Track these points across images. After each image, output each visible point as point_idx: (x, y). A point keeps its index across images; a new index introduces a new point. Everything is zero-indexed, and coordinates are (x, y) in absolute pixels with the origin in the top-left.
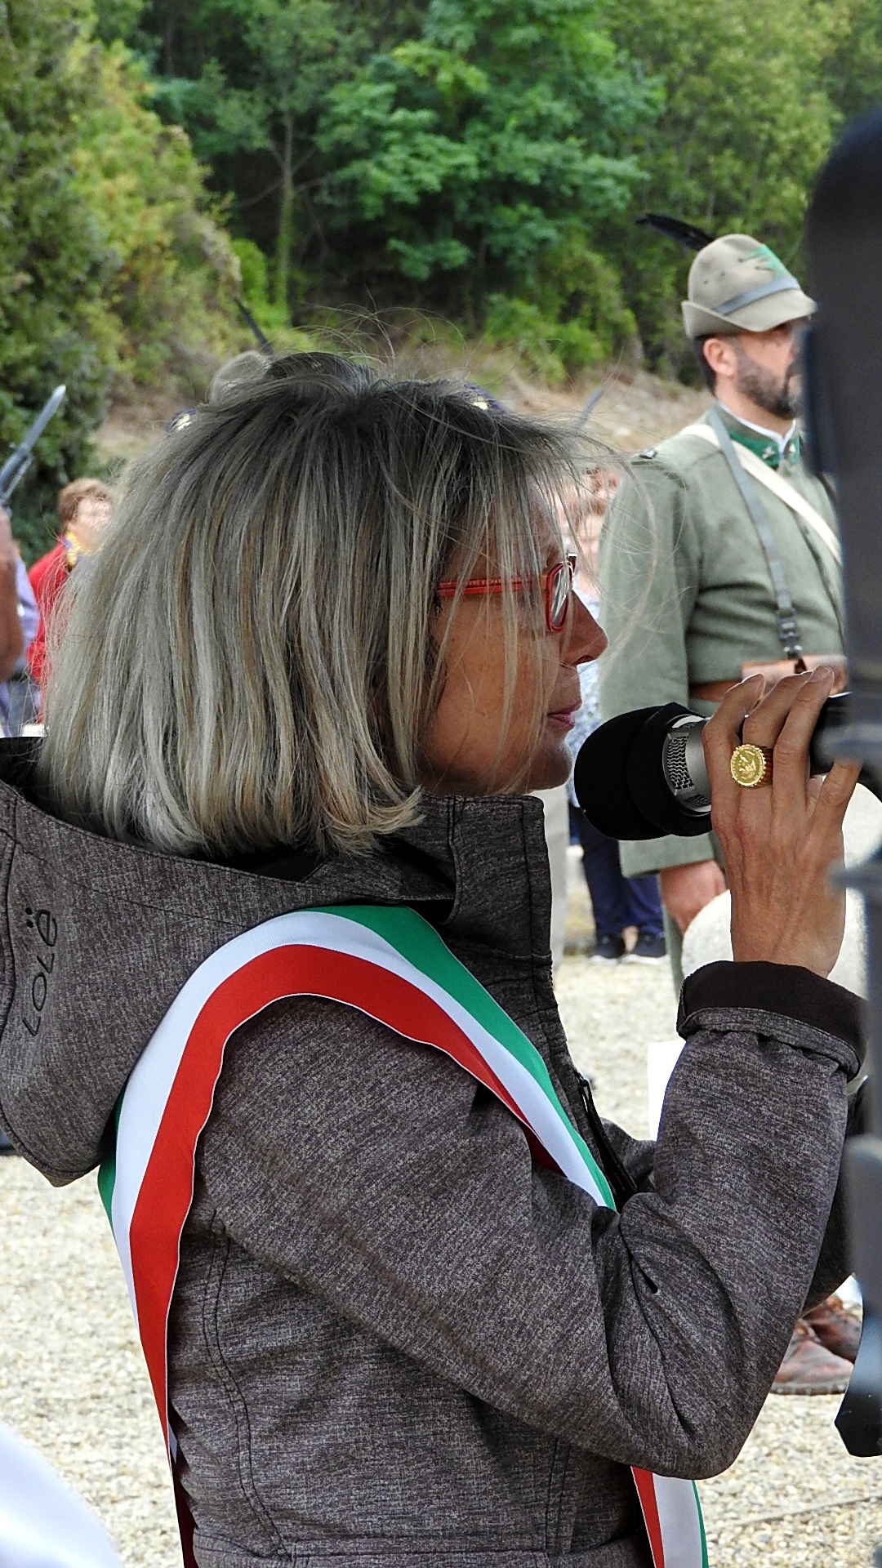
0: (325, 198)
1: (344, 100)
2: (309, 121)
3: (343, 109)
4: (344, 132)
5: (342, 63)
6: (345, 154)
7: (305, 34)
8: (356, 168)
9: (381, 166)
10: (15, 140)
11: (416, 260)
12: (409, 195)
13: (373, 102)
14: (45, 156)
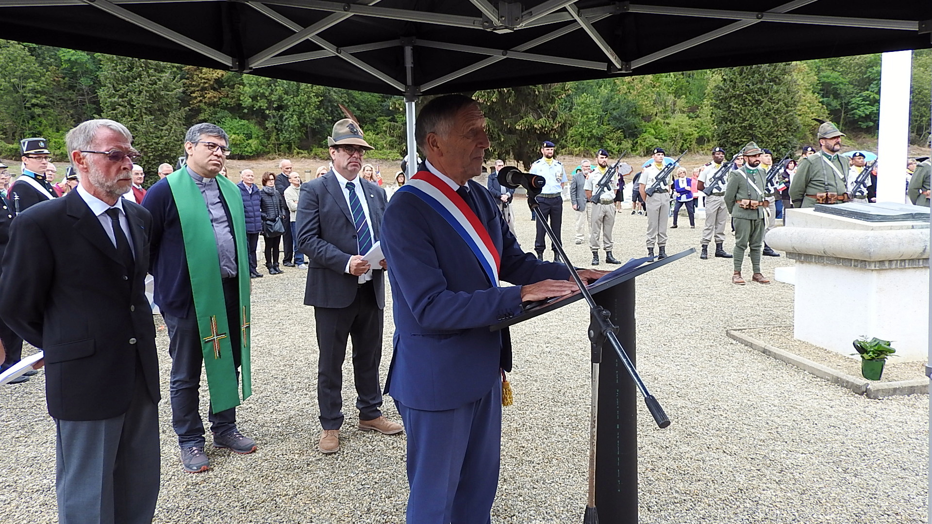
0: (849, 116)
1: (854, 101)
2: (847, 104)
3: (853, 102)
4: (853, 105)
5: (854, 95)
6: (853, 109)
7: (848, 91)
8: (855, 111)
9: (859, 110)
10: (786, 109)
11: (864, 125)
12: (864, 115)
13: (859, 101)
14: (791, 111)
